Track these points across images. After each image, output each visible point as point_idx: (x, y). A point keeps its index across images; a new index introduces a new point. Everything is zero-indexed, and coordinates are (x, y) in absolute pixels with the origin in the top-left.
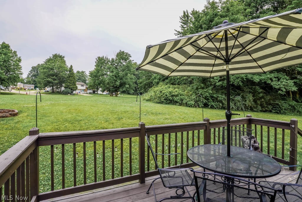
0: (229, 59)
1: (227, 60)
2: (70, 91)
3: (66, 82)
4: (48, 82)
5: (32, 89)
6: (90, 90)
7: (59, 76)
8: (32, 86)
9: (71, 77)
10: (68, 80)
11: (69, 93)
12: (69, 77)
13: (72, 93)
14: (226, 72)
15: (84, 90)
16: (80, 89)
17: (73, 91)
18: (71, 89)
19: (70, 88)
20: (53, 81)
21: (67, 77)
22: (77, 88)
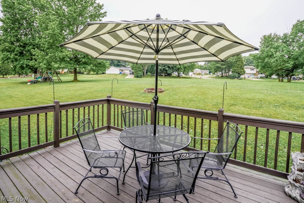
0: (159, 50)
1: (157, 50)
2: (237, 75)
3: (233, 66)
4: (217, 68)
5: (207, 74)
6: (262, 74)
7: (227, 61)
8: (208, 72)
9: (238, 61)
10: (235, 65)
11: (236, 77)
12: (237, 62)
13: (239, 77)
14: (155, 61)
15: (254, 74)
16: (250, 73)
17: (240, 75)
18: (239, 74)
19: (237, 73)
20: (221, 66)
21: (235, 62)
22: (244, 72)
